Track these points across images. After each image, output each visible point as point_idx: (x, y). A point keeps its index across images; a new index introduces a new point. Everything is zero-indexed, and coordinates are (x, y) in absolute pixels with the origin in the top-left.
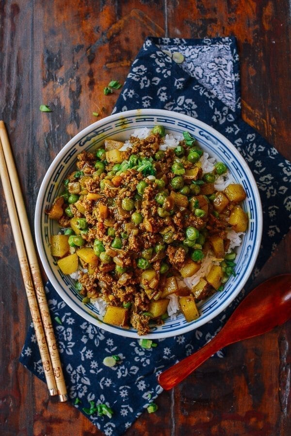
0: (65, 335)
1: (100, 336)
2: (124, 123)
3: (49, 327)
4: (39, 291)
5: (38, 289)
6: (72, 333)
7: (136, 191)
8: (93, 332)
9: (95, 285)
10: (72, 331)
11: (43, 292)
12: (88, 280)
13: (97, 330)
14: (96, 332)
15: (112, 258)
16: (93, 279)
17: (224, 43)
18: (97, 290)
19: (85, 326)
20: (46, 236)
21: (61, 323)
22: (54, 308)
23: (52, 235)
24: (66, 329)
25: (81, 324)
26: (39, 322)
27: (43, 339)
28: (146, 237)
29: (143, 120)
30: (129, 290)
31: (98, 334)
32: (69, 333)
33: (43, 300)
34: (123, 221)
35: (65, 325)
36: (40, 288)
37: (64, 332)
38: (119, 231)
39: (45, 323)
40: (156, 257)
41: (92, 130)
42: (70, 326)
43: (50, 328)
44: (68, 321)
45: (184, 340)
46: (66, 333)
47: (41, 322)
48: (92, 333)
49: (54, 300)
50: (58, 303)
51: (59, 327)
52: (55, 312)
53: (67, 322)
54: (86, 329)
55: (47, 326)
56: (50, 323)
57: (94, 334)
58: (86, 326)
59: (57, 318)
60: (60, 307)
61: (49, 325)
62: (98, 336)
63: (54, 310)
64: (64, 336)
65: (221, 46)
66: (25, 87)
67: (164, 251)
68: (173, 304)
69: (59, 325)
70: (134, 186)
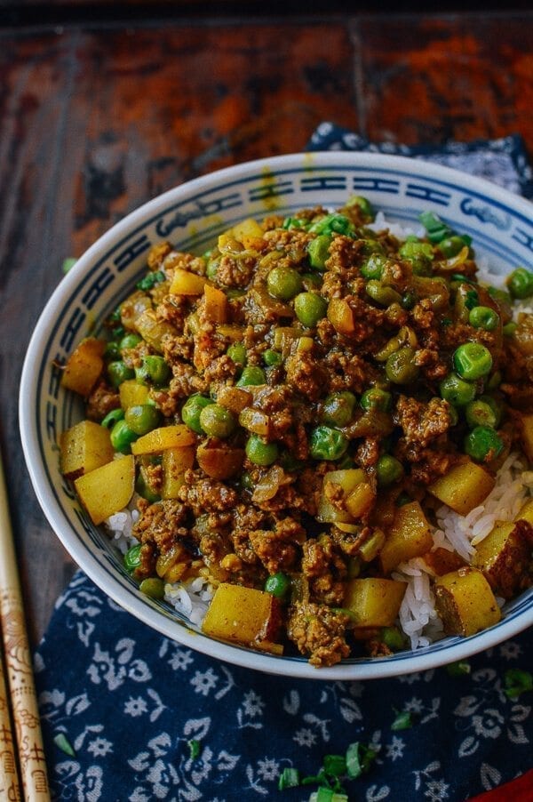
0: (81, 788)
1: (187, 790)
2: (270, 193)
3: (33, 754)
4: (16, 657)
5: (13, 652)
6: (103, 779)
7: (306, 259)
8: (167, 780)
9: (182, 531)
10: (104, 773)
11: (27, 661)
12: (163, 518)
13: (180, 775)
14: (176, 781)
15: (235, 416)
16: (175, 513)
17: (497, 151)
18: (189, 548)
19: (143, 762)
20: (51, 424)
21: (71, 752)
22: (56, 712)
23: (67, 426)
24: (84, 770)
25: (133, 756)
26: (6, 740)
27: (12, 788)
28: (337, 361)
29: (318, 184)
30: (285, 526)
31: (182, 785)
32: (94, 779)
33: (23, 681)
34: (268, 323)
35: (85, 758)
36: (20, 650)
37: (80, 779)
38: (259, 347)
39: (22, 745)
40: (365, 420)
41: (190, 196)
42: (99, 761)
43: (38, 759)
44: (94, 747)
45: (447, 791)
46: (85, 781)
47: (11, 744)
48: (162, 783)
49: (56, 691)
50: (67, 699)
51: (66, 765)
52: (59, 724)
53: (90, 749)
54: (146, 772)
55: (27, 753)
56: (40, 746)
57: (170, 785)
58: (147, 764)
59: (60, 740)
60: (74, 709)
61: (36, 750)
62: (180, 791)
63: (54, 718)
64: (76, 789)
65: (489, 156)
66: (33, 230)
67: (387, 409)
68: (419, 598)
69: (66, 757)
70: (300, 246)
